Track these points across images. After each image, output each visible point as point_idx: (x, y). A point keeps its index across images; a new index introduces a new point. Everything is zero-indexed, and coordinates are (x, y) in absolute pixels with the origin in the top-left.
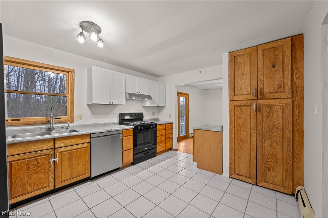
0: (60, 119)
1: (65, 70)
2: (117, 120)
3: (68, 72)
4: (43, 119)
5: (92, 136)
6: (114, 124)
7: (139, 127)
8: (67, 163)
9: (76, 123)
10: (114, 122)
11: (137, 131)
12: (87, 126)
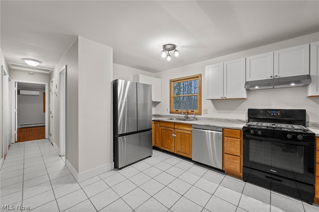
0: (193, 111)
1: (195, 76)
2: (244, 117)
3: (198, 77)
4: (184, 111)
5: (193, 126)
6: (239, 122)
7: (259, 132)
8: (180, 140)
9: (203, 115)
10: (239, 119)
11: (247, 136)
12: (210, 119)
